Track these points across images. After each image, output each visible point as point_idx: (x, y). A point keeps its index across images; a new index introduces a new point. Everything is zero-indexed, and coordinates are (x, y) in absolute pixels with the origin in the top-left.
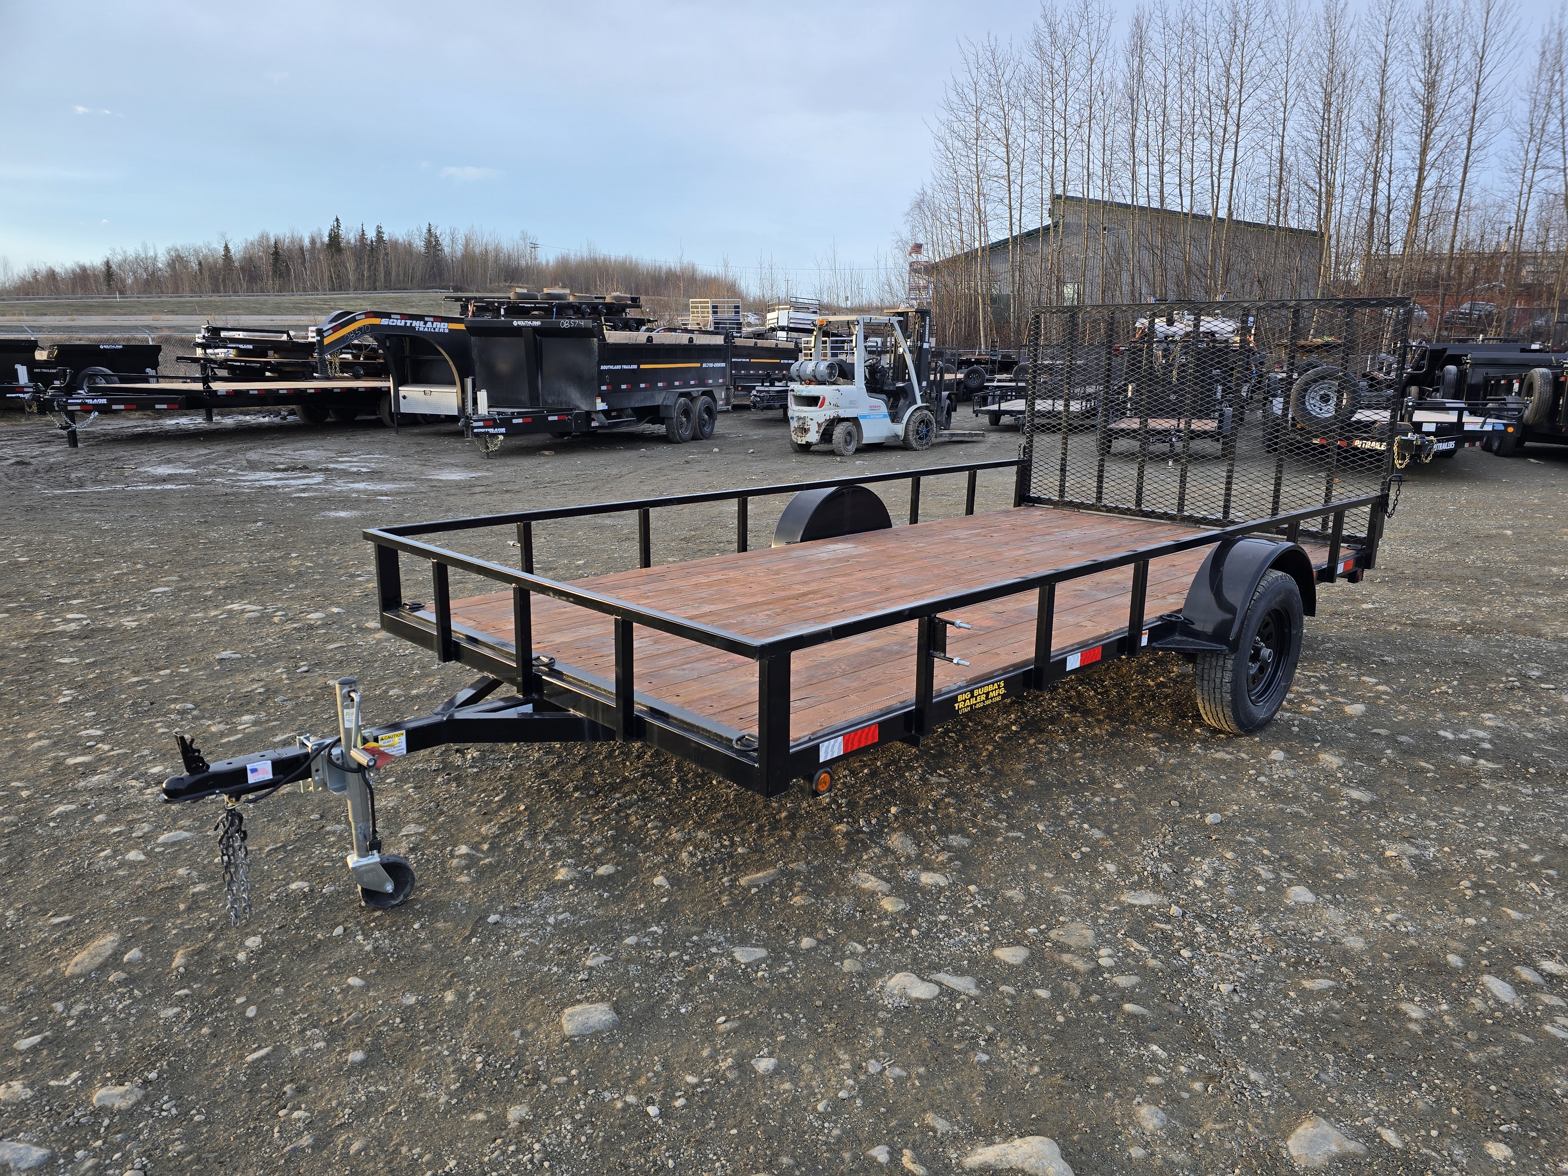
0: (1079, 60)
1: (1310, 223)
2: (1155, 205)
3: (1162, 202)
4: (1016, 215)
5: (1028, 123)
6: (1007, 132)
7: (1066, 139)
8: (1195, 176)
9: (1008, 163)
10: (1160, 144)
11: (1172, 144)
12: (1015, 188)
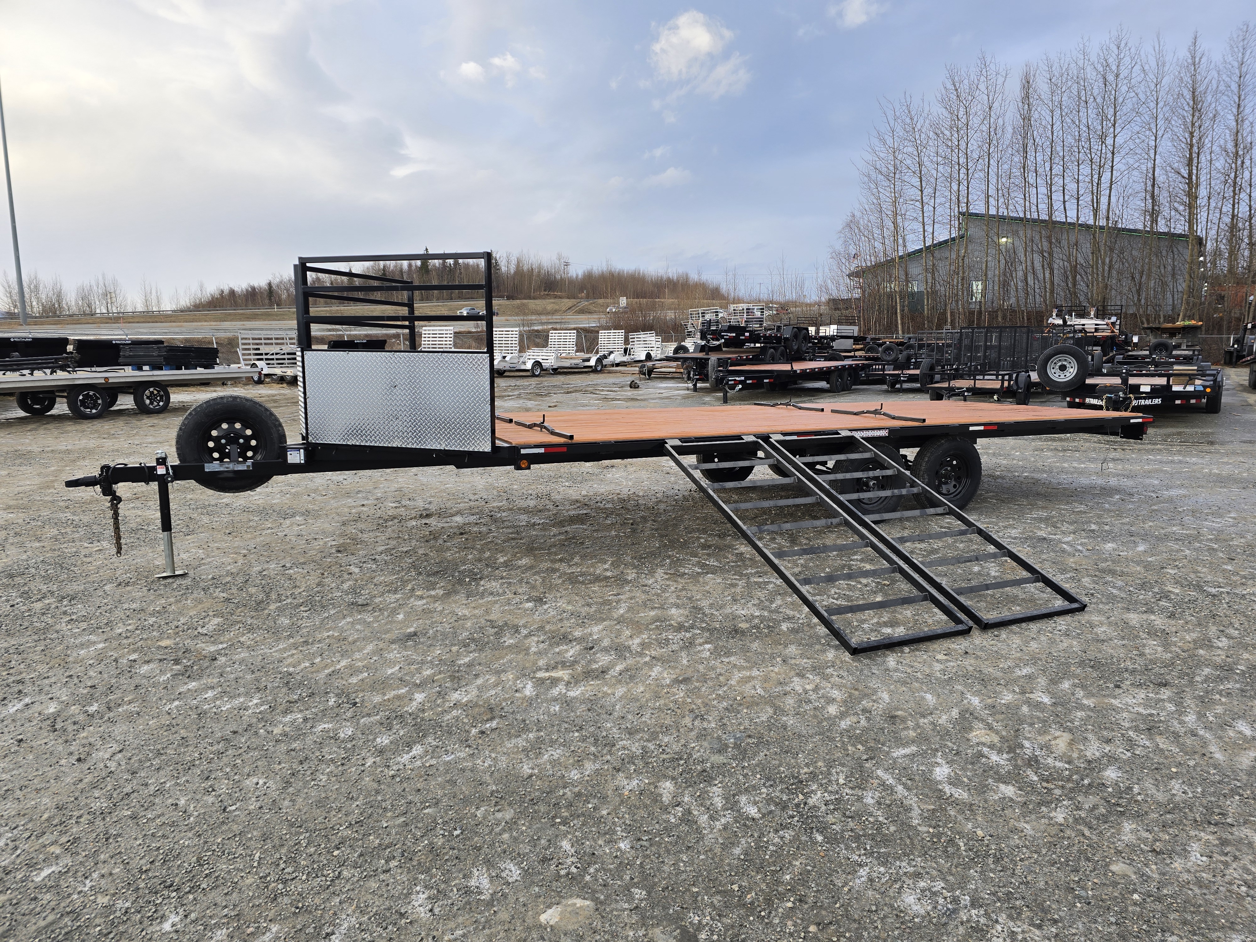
3: (1050, 216)
6: (921, 167)
7: (968, 170)
9: (922, 191)
12: (928, 209)
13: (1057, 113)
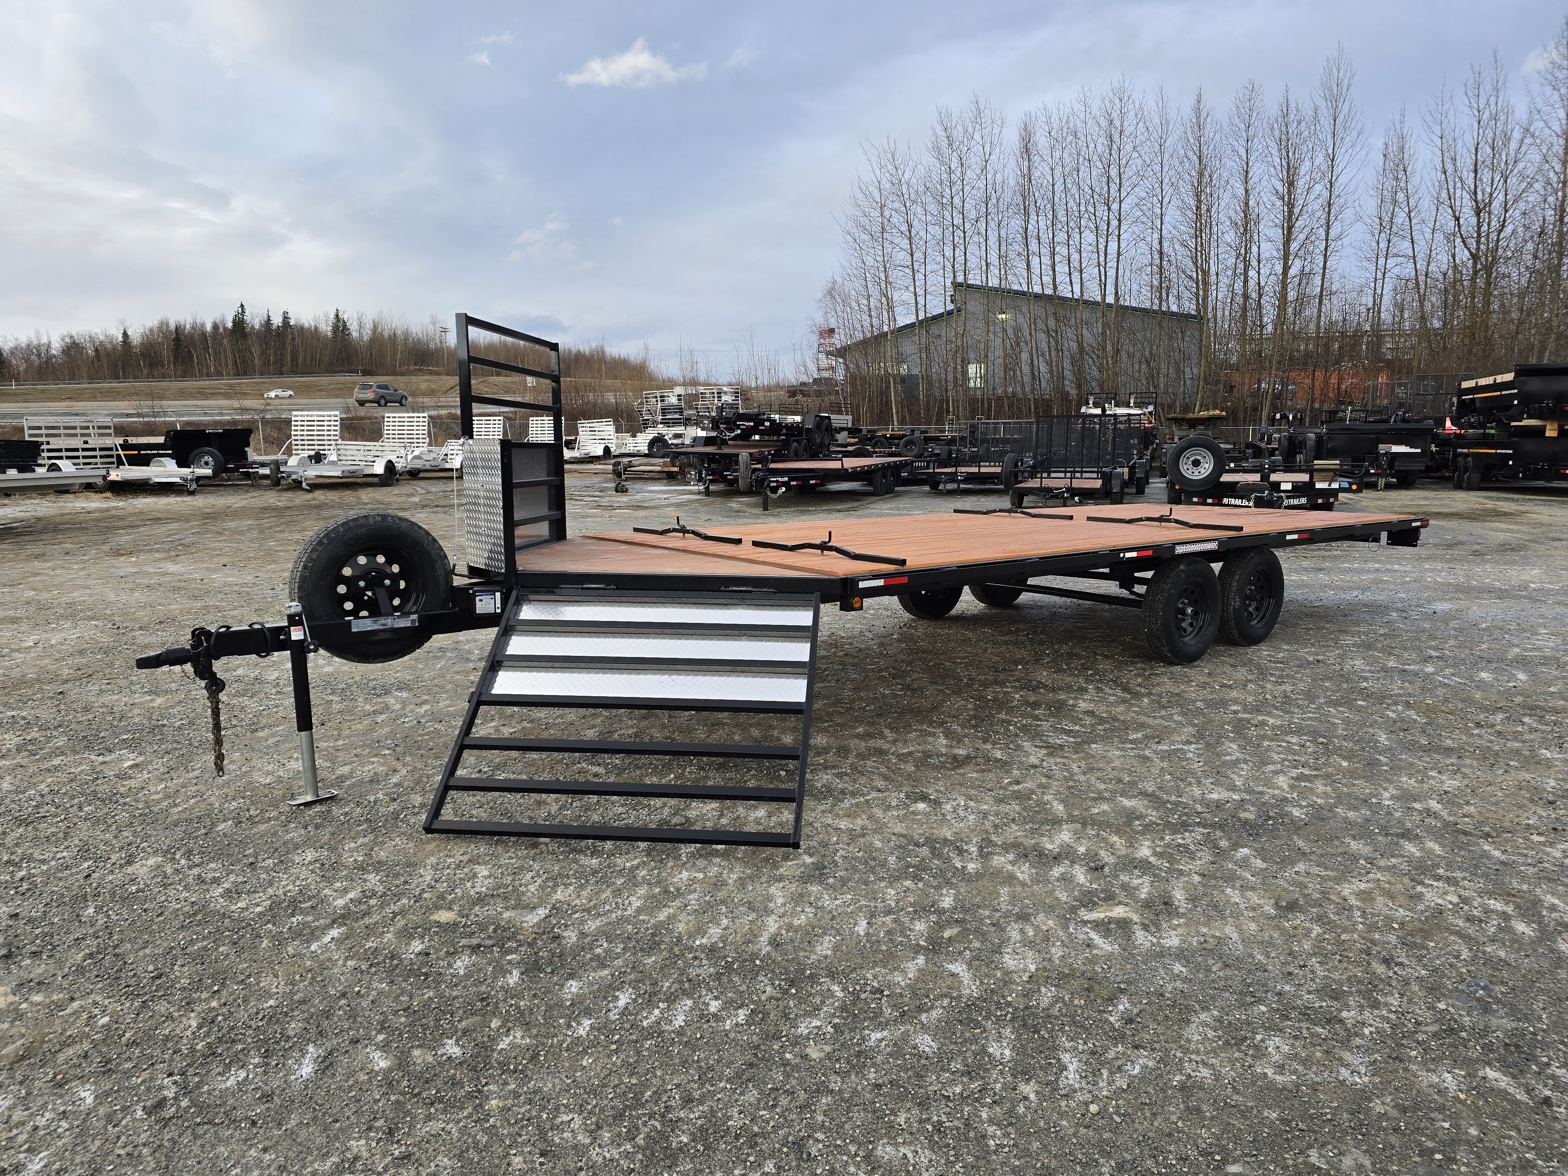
0: (975, 161)
1: (1190, 307)
2: (1049, 291)
3: (1055, 288)
4: (921, 301)
5: (929, 218)
6: (910, 226)
7: (964, 232)
8: (1083, 266)
9: (912, 255)
10: (1051, 236)
11: (1061, 237)
12: (920, 276)
13: (1058, 171)
